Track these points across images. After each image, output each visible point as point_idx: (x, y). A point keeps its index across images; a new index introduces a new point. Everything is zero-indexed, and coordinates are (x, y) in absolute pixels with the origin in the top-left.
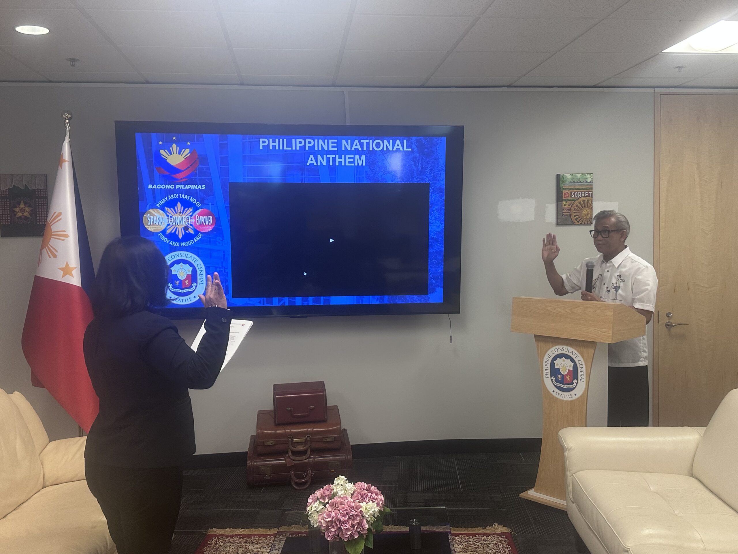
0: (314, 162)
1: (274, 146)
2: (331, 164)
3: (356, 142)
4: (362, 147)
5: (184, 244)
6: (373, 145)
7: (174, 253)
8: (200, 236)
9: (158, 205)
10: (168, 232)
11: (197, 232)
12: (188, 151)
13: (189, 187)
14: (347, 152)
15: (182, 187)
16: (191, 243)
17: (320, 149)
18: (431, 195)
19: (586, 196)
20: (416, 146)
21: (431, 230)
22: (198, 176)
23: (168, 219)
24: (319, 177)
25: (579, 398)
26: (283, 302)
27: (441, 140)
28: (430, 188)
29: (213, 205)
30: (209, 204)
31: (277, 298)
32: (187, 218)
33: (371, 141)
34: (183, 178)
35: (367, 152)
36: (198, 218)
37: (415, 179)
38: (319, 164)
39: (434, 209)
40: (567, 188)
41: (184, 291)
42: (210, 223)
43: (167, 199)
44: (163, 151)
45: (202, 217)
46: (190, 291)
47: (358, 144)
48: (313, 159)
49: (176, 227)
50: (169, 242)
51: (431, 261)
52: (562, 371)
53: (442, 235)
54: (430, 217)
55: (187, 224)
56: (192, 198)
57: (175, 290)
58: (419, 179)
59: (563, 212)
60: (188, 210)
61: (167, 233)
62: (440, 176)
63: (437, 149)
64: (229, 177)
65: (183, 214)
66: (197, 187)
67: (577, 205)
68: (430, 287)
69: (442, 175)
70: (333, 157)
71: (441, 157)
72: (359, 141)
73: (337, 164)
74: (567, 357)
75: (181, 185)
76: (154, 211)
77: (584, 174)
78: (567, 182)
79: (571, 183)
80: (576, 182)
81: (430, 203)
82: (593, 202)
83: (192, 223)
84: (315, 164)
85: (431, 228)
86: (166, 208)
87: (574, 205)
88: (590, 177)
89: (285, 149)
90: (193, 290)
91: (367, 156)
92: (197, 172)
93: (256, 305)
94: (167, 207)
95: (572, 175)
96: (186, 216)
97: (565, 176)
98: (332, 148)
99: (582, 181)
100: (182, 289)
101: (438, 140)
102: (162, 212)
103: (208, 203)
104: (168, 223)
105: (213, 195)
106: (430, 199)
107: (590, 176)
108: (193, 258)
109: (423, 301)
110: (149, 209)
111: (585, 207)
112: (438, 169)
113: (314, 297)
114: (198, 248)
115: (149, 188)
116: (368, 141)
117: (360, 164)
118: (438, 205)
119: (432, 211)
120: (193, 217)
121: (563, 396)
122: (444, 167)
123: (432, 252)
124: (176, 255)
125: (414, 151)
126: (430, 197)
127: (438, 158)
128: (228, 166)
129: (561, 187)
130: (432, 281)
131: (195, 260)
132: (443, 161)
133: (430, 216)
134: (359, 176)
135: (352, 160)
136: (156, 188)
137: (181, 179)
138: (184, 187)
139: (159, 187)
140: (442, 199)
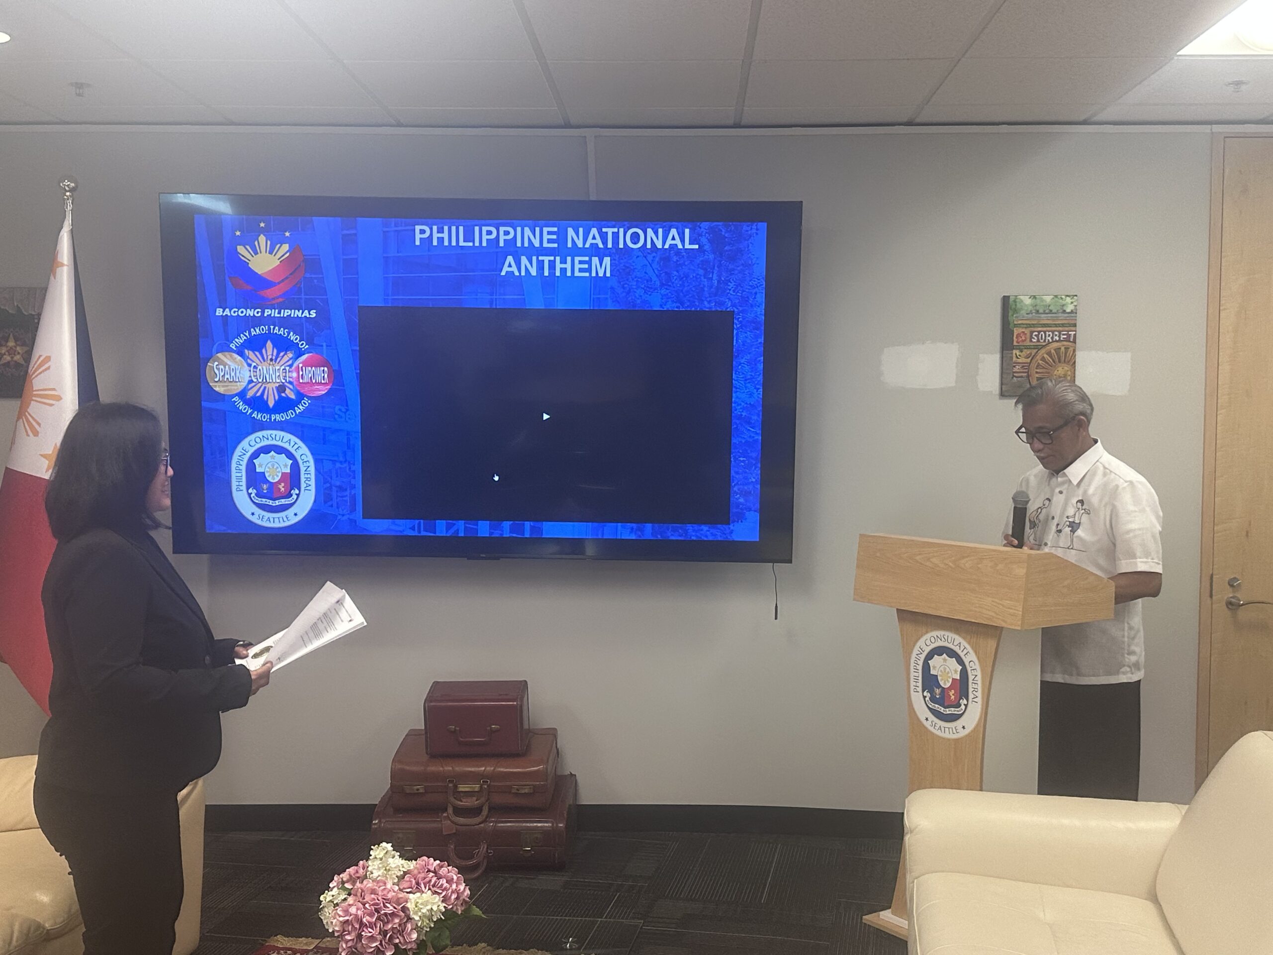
0: (514, 269)
1: (441, 240)
2: (546, 273)
3: (594, 231)
4: (605, 242)
5: (278, 417)
6: (625, 238)
7: (260, 434)
8: (306, 402)
9: (233, 346)
10: (250, 394)
11: (300, 396)
12: (286, 247)
13: (287, 313)
14: (576, 251)
15: (275, 313)
16: (289, 415)
17: (526, 245)
18: (737, 334)
19: (1062, 339)
20: (708, 240)
21: (737, 400)
22: (303, 294)
23: (250, 371)
24: (523, 297)
25: (968, 735)
26: (456, 529)
27: (757, 229)
28: (735, 321)
29: (330, 346)
30: (322, 346)
31: (444, 522)
32: (283, 369)
33: (621, 230)
34: (278, 298)
35: (614, 251)
36: (302, 371)
37: (706, 303)
38: (523, 274)
39: (743, 361)
40: (1024, 324)
41: (277, 503)
42: (324, 380)
43: (249, 335)
44: (242, 247)
45: (310, 368)
46: (286, 503)
47: (597, 236)
48: (513, 263)
49: (264, 385)
50: (251, 413)
51: (736, 459)
52: (942, 680)
53: (757, 412)
54: (734, 376)
55: (284, 381)
56: (292, 333)
57: (261, 501)
58: (714, 304)
59: (1014, 371)
60: (286, 356)
61: (248, 397)
62: (755, 298)
63: (748, 246)
64: (358, 296)
65: (275, 362)
66: (302, 314)
67: (1043, 357)
68: (734, 510)
69: (758, 295)
70: (549, 261)
71: (757, 262)
72: (599, 230)
73: (558, 274)
74: (952, 654)
75: (273, 310)
76: (225, 356)
77: (1059, 297)
78: (1022, 312)
79: (1032, 313)
80: (1041, 311)
81: (734, 350)
82: (1077, 353)
83: (291, 380)
84: (517, 274)
85: (737, 397)
86: (246, 351)
87: (1038, 357)
88: (1072, 303)
89: (460, 244)
90: (293, 501)
91: (615, 260)
92: (302, 286)
93: (405, 533)
94: (248, 350)
95: (1035, 297)
96: (281, 366)
97: (1021, 300)
98: (548, 242)
99: (1054, 311)
100: (274, 500)
101: (751, 229)
102: (239, 358)
103: (321, 344)
104: (250, 379)
105: (330, 329)
106: (735, 341)
107: (1071, 301)
108: (292, 443)
109: (721, 536)
110: (217, 353)
111: (1060, 362)
112: (751, 284)
113: (512, 522)
114: (303, 426)
115: (217, 314)
116: (616, 230)
117: (601, 274)
118: (750, 353)
119: (739, 365)
120: (293, 368)
121: (943, 729)
122: (762, 280)
123: (737, 443)
124: (263, 436)
125: (705, 248)
126: (735, 338)
127: (752, 262)
128: (357, 276)
129: (1012, 321)
130: (737, 499)
131: (296, 446)
132: (760, 268)
133: (734, 374)
134: (598, 296)
135: (586, 266)
136: (229, 314)
137: (274, 299)
138: (279, 313)
139: (235, 312)
140: (758, 342)
